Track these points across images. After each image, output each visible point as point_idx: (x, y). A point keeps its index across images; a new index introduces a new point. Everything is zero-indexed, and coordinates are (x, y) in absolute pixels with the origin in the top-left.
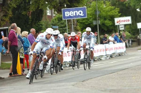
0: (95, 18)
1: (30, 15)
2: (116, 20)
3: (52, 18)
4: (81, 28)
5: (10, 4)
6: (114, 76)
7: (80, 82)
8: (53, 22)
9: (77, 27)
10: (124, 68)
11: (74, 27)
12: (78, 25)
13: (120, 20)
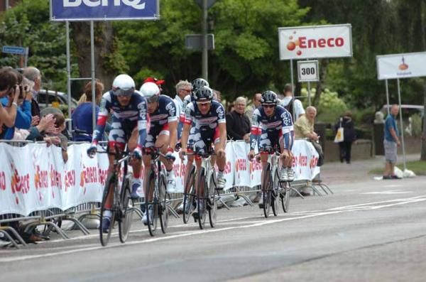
0: (195, 23)
2: (286, 36)
9: (111, 56)
10: (308, 254)
11: (100, 58)
12: (116, 47)
13: (305, 38)
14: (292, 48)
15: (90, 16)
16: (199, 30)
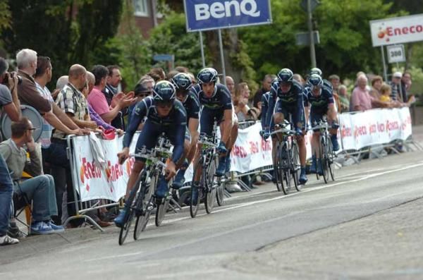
0: (303, 24)
1: (74, 17)
2: (376, 27)
3: (153, 25)
4: (253, 60)
6: (370, 227)
7: (247, 251)
8: (158, 39)
9: (238, 55)
10: (404, 199)
11: (230, 57)
12: (241, 48)
13: (391, 28)
14: (381, 36)
15: (217, 26)
16: (306, 29)
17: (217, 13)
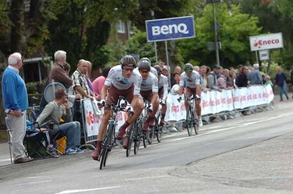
0: (212, 38)
1: (83, 33)
2: (253, 40)
3: (128, 38)
4: (184, 58)
5: (45, 13)
6: (250, 152)
7: (182, 165)
8: (131, 46)
9: (175, 55)
10: (269, 136)
11: (171, 56)
12: (177, 51)
13: (261, 41)
14: (256, 45)
15: (165, 38)
16: (214, 41)
17: (165, 31)
